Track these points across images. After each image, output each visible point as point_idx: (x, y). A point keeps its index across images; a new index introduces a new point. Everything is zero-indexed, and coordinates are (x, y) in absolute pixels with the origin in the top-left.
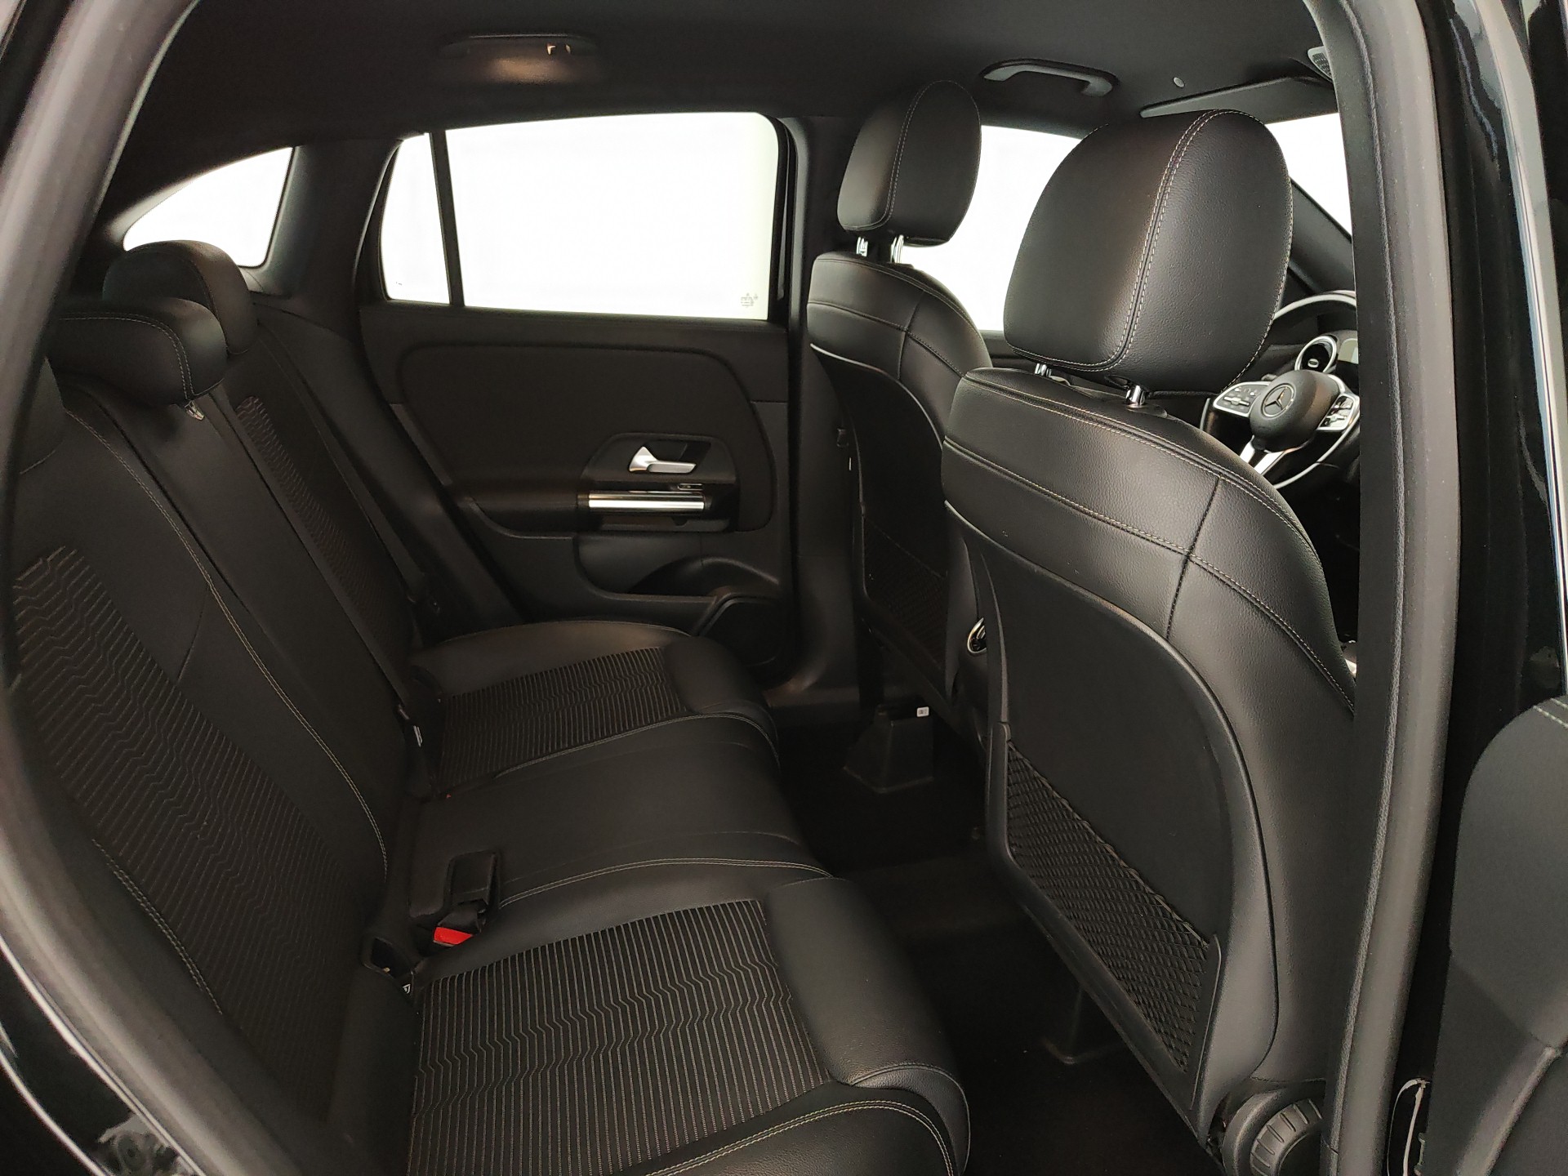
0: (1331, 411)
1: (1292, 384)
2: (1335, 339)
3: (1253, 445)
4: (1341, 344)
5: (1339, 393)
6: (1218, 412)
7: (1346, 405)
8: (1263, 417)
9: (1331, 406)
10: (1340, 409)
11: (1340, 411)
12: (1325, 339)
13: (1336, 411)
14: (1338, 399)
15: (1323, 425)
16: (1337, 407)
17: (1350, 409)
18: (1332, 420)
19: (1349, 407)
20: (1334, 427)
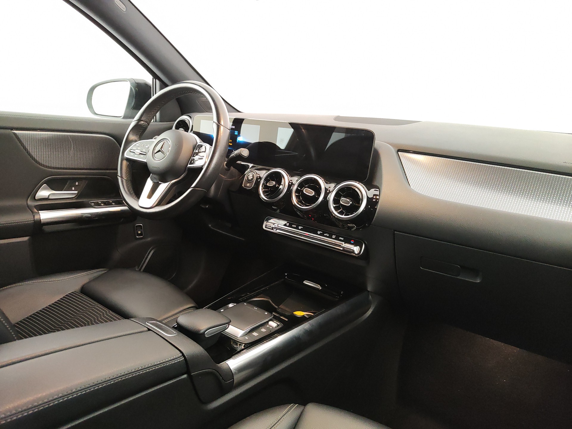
0: (194, 154)
1: (168, 139)
2: (191, 117)
3: (152, 180)
4: (193, 119)
5: (197, 143)
6: (128, 160)
7: (203, 149)
8: (155, 161)
9: (193, 151)
10: (199, 152)
11: (200, 154)
12: (184, 117)
13: (197, 154)
14: (197, 147)
15: (191, 164)
16: (197, 151)
17: (205, 152)
18: (195, 160)
19: (204, 150)
20: (198, 163)
